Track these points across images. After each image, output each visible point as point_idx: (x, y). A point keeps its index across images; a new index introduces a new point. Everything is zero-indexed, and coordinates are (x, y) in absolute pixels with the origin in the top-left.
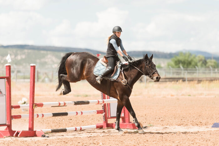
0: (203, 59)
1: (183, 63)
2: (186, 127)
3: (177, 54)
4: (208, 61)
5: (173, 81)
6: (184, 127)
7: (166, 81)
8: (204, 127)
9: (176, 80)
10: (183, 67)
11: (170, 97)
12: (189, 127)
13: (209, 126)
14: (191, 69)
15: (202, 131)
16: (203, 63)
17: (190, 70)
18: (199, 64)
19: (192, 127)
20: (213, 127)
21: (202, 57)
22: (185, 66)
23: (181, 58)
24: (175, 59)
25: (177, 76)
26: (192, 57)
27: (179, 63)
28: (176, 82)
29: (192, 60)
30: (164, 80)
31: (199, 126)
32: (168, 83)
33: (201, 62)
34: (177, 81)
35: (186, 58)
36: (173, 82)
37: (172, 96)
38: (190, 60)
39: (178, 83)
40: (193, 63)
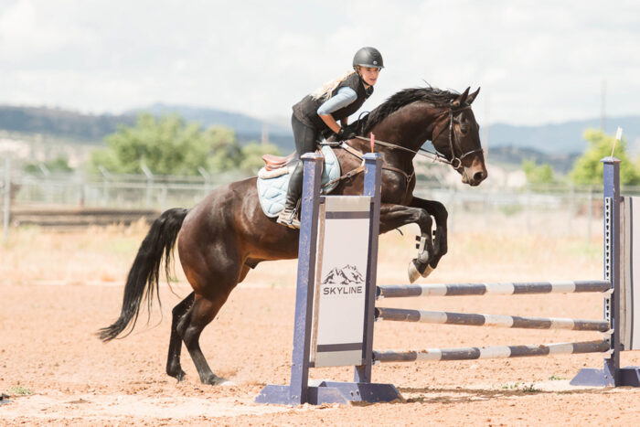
0: (230, 140)
1: (154, 154)
2: (156, 400)
3: (129, 121)
4: (247, 148)
5: (111, 223)
6: (150, 400)
7: (85, 224)
8: (225, 399)
9: (123, 219)
10: (153, 170)
11: (97, 282)
12: (167, 399)
13: (245, 396)
14: (180, 178)
15: (220, 415)
16: (229, 156)
17: (177, 182)
18: (214, 161)
19: (181, 399)
20: (260, 400)
21: (225, 133)
22: (161, 167)
23: (145, 136)
24: (124, 140)
25: (129, 206)
26: (186, 135)
27: (138, 156)
28: (121, 226)
29: (186, 146)
30: (78, 219)
31: (209, 395)
32: (93, 229)
33: (222, 153)
34: (128, 224)
35: (165, 137)
36: (111, 228)
37: (107, 279)
38: (177, 143)
39: (129, 230)
40: (189, 157)
